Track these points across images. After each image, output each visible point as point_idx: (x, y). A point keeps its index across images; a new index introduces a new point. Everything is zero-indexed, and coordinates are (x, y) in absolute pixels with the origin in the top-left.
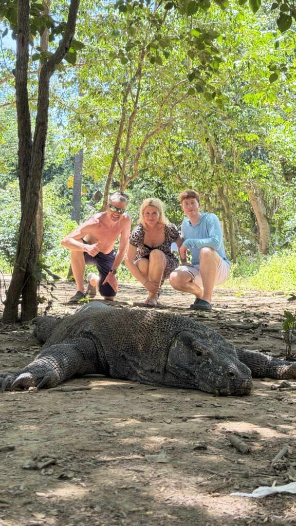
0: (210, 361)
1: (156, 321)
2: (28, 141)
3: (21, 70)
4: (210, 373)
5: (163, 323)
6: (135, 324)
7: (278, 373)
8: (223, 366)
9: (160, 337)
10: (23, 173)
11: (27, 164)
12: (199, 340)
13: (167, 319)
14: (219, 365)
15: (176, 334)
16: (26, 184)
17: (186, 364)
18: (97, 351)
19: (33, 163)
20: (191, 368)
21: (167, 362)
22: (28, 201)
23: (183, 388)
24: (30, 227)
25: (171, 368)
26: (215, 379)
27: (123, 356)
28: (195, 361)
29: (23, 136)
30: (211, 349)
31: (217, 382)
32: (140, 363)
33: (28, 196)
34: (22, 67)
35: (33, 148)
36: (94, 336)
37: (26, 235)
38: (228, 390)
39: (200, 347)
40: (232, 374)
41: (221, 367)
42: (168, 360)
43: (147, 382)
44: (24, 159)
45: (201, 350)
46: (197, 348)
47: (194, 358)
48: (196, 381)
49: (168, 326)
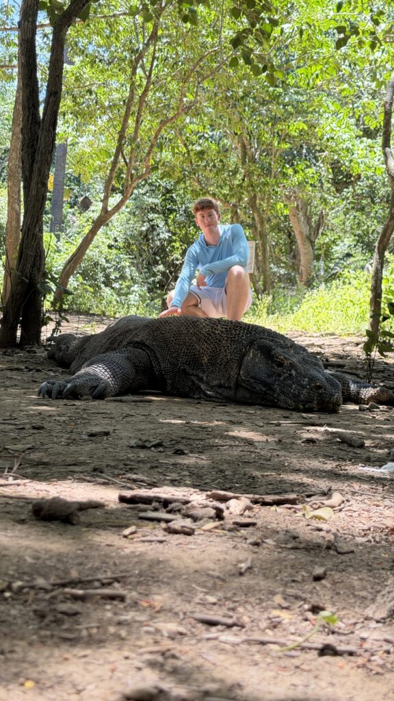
0: (293, 372)
1: (224, 329)
2: (35, 116)
3: (28, 22)
4: (294, 386)
5: (233, 332)
6: (198, 333)
7: (363, 397)
8: (309, 378)
9: (230, 347)
10: (28, 156)
11: (33, 146)
12: (279, 350)
13: (237, 327)
14: (305, 378)
15: (251, 343)
16: (31, 171)
17: (263, 376)
18: (152, 364)
19: (41, 143)
20: (269, 380)
21: (239, 374)
22: (34, 193)
23: (259, 404)
24: (35, 226)
25: (244, 381)
26: (299, 393)
27: (184, 370)
28: (275, 373)
29: (29, 108)
30: (295, 360)
31: (302, 395)
32: (205, 378)
33: (33, 185)
34: (30, 19)
35: (41, 124)
36: (147, 347)
37: (31, 237)
38: (314, 406)
39: (282, 357)
40: (319, 387)
41: (307, 380)
42: (241, 372)
43: (214, 399)
44: (30, 139)
45: (282, 360)
46: (278, 358)
47: (273, 370)
48: (275, 396)
49: (239, 334)
